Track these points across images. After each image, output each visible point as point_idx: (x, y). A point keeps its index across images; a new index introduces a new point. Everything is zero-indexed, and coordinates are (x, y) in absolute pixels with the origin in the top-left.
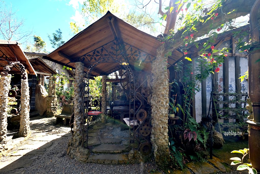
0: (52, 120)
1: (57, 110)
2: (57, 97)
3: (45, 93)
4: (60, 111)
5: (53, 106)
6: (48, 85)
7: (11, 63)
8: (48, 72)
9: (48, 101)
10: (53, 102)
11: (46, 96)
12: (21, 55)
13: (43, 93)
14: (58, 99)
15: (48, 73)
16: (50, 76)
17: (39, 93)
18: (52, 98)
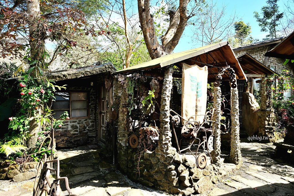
0: (268, 148)
1: (274, 133)
2: (274, 111)
3: (255, 105)
4: (278, 135)
5: (268, 126)
6: (258, 92)
7: (222, 70)
8: (259, 72)
9: (259, 117)
10: (267, 118)
11: (257, 109)
12: (231, 57)
13: (252, 105)
14: (276, 115)
15: (259, 74)
16: (263, 78)
17: (246, 105)
18: (266, 113)
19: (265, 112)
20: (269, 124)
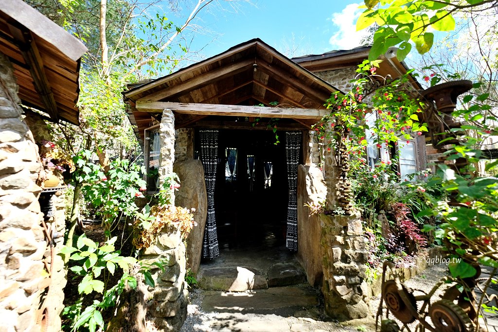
2: (358, 214)
3: (318, 197)
5: (343, 265)
10: (340, 239)
11: (320, 207)
13: (311, 196)
14: (381, 217)
18: (335, 221)
19: (332, 220)
20: (345, 259)
